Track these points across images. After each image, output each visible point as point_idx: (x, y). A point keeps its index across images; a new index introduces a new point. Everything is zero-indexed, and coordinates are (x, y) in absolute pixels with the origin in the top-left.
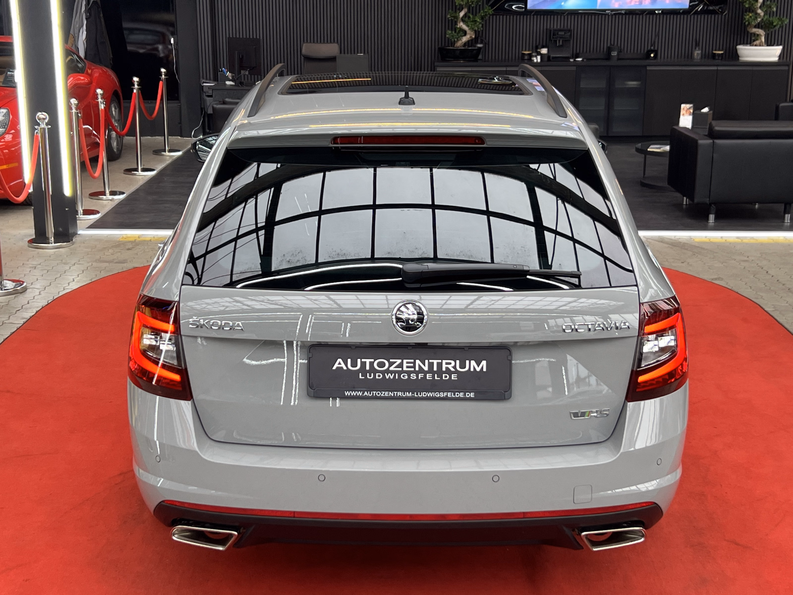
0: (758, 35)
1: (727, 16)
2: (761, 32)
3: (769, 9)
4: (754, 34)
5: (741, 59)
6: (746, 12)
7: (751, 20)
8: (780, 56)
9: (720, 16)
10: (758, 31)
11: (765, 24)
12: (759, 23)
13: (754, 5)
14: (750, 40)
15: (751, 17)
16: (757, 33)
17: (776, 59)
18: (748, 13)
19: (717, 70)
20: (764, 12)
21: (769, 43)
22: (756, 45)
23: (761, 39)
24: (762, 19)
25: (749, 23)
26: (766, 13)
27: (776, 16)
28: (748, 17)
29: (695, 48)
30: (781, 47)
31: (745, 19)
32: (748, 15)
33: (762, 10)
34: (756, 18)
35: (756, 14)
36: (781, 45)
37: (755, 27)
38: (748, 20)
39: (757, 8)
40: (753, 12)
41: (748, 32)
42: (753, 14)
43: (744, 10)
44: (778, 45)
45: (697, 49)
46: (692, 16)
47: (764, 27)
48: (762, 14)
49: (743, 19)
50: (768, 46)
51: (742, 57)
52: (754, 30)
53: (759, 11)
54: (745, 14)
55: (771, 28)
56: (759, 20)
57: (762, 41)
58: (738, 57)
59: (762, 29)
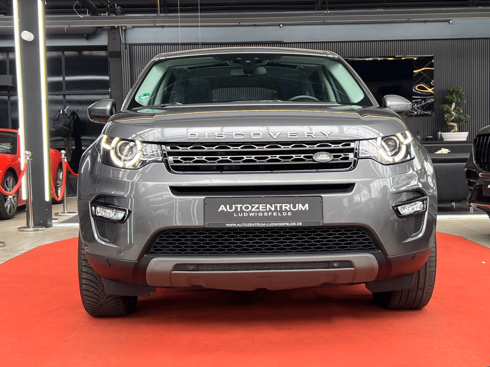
0: (453, 126)
1: (434, 117)
2: (455, 124)
3: (458, 111)
4: (451, 126)
5: (444, 140)
6: (445, 113)
7: (448, 118)
8: (467, 138)
9: (430, 117)
10: (453, 124)
11: (456, 120)
12: (453, 120)
13: (449, 109)
14: (448, 129)
15: (448, 116)
16: (453, 125)
17: (465, 140)
18: (446, 114)
19: (431, 146)
20: (456, 113)
21: (460, 130)
22: (452, 132)
23: (455, 129)
24: (455, 117)
25: (447, 119)
26: (457, 113)
27: (463, 114)
28: (446, 116)
29: (417, 135)
30: (467, 133)
31: (445, 117)
32: (447, 115)
33: (454, 112)
34: (451, 117)
35: (451, 114)
36: (467, 131)
37: (451, 122)
38: (447, 118)
39: (452, 111)
40: (449, 113)
41: (447, 125)
42: (449, 114)
43: (444, 112)
44: (465, 131)
45: (418, 135)
46: (414, 118)
47: (456, 121)
48: (455, 114)
49: (444, 117)
50: (459, 132)
51: (445, 139)
52: (451, 124)
53: (453, 113)
54: (445, 114)
55: (461, 121)
56: (453, 117)
57: (456, 130)
58: (443, 139)
59: (455, 123)
